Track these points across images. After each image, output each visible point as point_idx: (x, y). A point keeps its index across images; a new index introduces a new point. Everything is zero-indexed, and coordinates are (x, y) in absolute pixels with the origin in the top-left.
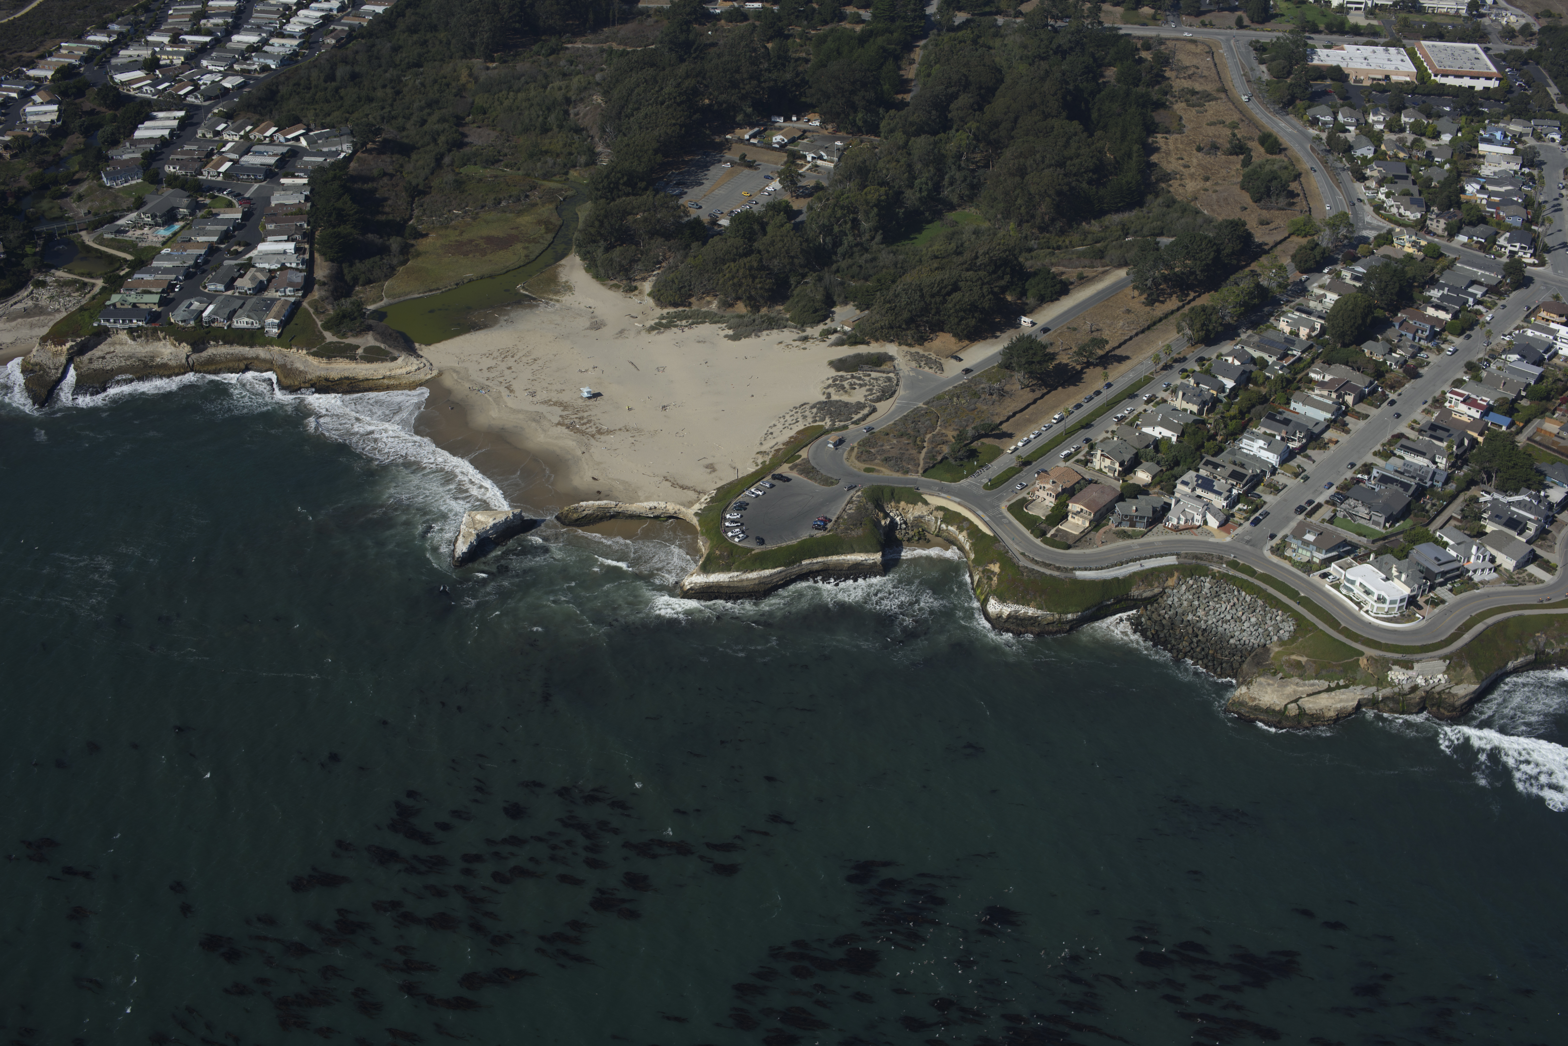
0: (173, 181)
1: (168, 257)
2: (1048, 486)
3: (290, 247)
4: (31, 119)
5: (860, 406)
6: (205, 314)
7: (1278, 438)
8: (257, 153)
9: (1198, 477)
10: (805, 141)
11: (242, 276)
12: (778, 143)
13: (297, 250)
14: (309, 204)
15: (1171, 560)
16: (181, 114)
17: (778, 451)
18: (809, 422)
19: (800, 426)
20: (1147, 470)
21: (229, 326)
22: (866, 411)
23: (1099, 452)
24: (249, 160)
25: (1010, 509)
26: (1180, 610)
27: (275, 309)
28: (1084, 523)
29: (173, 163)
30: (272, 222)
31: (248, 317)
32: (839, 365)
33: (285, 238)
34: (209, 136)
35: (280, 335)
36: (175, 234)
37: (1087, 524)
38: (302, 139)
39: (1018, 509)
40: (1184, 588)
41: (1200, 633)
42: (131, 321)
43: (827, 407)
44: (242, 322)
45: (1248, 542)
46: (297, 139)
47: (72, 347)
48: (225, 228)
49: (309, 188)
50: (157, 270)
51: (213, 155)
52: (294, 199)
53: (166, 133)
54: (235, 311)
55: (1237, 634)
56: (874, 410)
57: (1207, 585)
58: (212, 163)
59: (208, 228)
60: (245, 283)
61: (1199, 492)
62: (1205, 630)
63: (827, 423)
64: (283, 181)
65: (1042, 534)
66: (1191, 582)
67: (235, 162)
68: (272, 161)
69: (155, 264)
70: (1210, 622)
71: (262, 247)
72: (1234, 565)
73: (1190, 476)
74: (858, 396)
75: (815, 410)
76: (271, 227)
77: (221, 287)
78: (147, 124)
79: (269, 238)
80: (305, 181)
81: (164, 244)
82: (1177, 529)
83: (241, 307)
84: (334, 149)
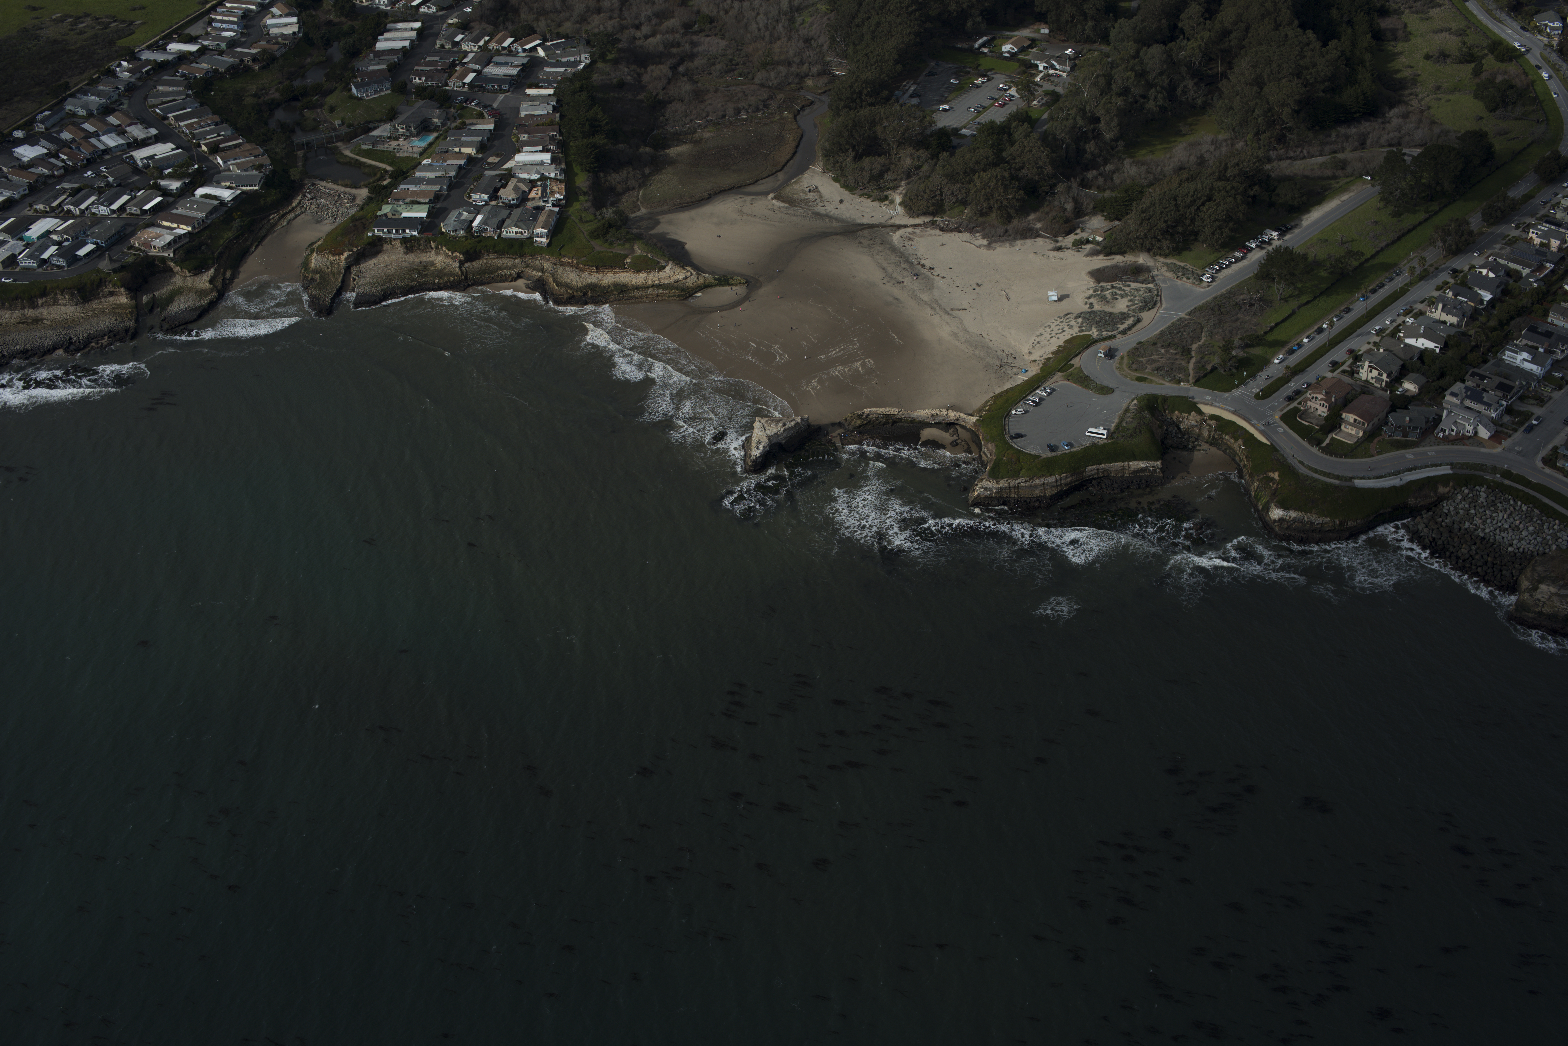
0: (421, 91)
1: (430, 168)
2: (1320, 397)
3: (547, 157)
4: (273, 31)
5: (1124, 316)
6: (475, 224)
7: (1541, 350)
8: (497, 64)
9: (1467, 389)
10: (1034, 50)
11: (504, 186)
12: (1008, 52)
13: (554, 160)
14: (558, 115)
15: (1446, 470)
16: (418, 25)
17: (1048, 359)
18: (1075, 331)
19: (1067, 336)
20: (1414, 381)
21: (499, 236)
22: (1130, 321)
23: (1367, 364)
24: (492, 70)
25: (1283, 418)
26: (1457, 519)
27: (542, 218)
28: (1357, 433)
29: (420, 74)
30: (526, 132)
31: (516, 226)
32: (1098, 275)
33: (540, 148)
34: (448, 46)
35: (549, 245)
36: (430, 145)
37: (1361, 434)
38: (540, 50)
39: (1290, 418)
40: (1459, 497)
41: (1478, 542)
42: (404, 231)
43: (1090, 317)
44: (511, 232)
45: (1519, 453)
46: (534, 49)
47: (349, 256)
48: (480, 139)
49: (555, 99)
50: (421, 181)
51: (456, 65)
52: (543, 110)
53: (407, 43)
54: (503, 221)
55: (1515, 542)
56: (1139, 320)
57: (1483, 495)
58: (456, 74)
59: (463, 139)
60: (508, 194)
61: (1468, 403)
62: (1483, 538)
63: (1094, 333)
64: (528, 91)
65: (1318, 443)
66: (1466, 491)
67: (479, 72)
68: (514, 71)
69: (418, 174)
70: (1487, 531)
71: (520, 158)
72: (1507, 474)
73: (1458, 387)
74: (1121, 305)
75: (1080, 320)
76: (524, 137)
77: (485, 197)
78: (387, 35)
79: (525, 149)
80: (551, 91)
81: (421, 154)
82: (1447, 440)
83: (508, 217)
84: (572, 59)
